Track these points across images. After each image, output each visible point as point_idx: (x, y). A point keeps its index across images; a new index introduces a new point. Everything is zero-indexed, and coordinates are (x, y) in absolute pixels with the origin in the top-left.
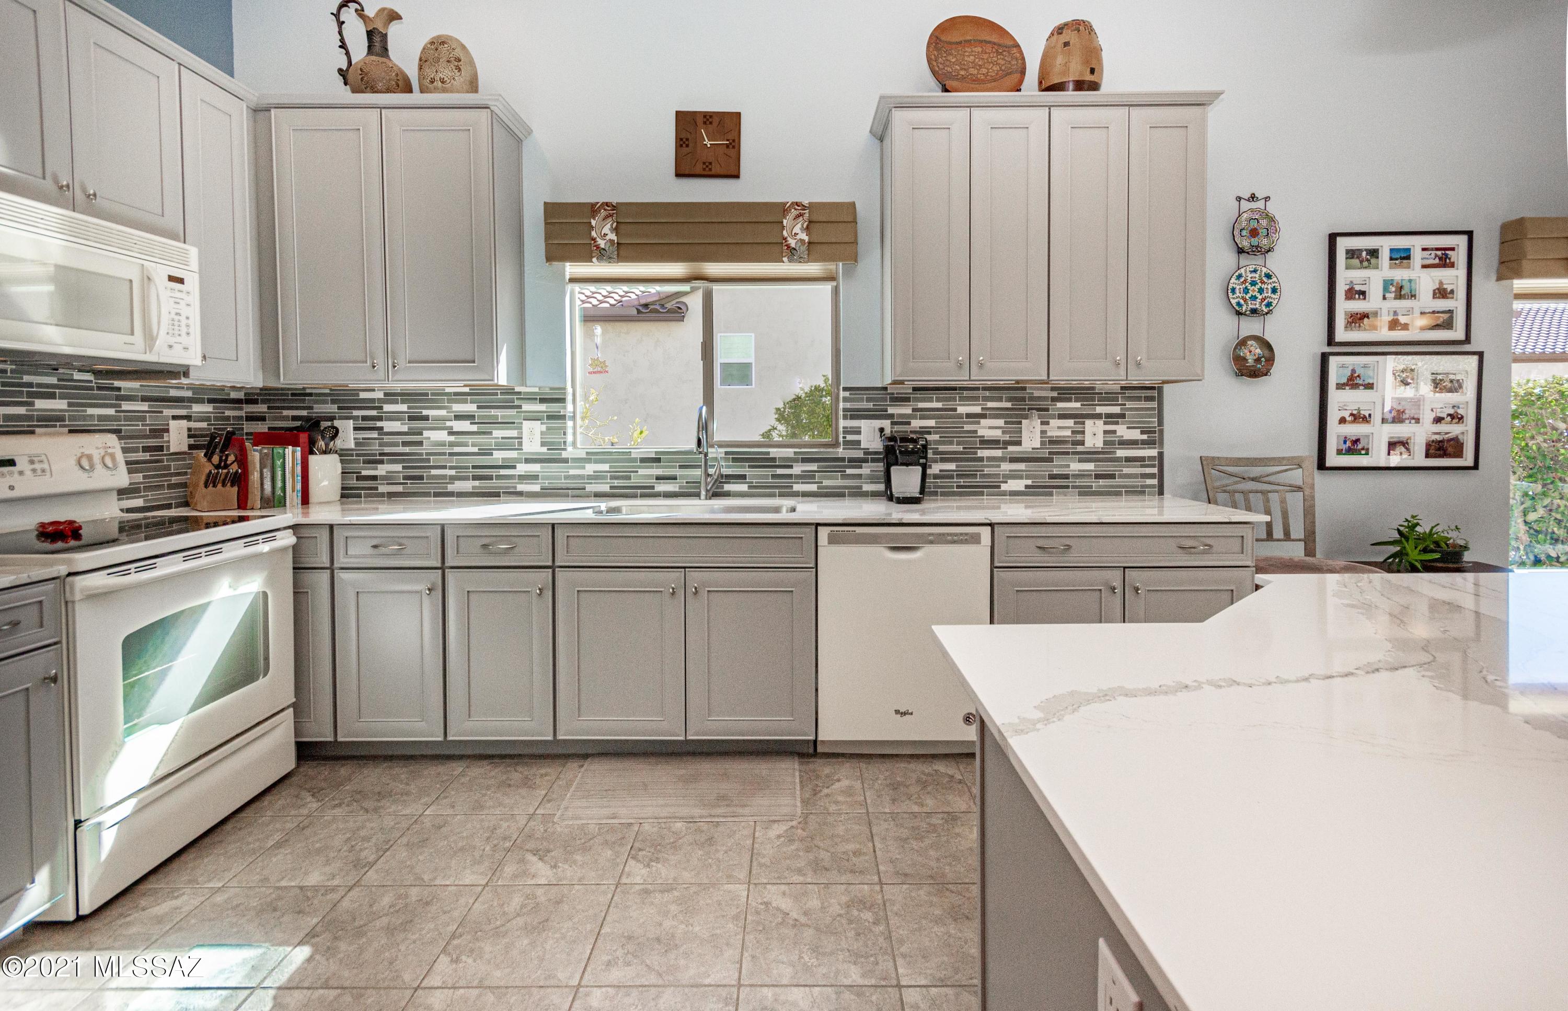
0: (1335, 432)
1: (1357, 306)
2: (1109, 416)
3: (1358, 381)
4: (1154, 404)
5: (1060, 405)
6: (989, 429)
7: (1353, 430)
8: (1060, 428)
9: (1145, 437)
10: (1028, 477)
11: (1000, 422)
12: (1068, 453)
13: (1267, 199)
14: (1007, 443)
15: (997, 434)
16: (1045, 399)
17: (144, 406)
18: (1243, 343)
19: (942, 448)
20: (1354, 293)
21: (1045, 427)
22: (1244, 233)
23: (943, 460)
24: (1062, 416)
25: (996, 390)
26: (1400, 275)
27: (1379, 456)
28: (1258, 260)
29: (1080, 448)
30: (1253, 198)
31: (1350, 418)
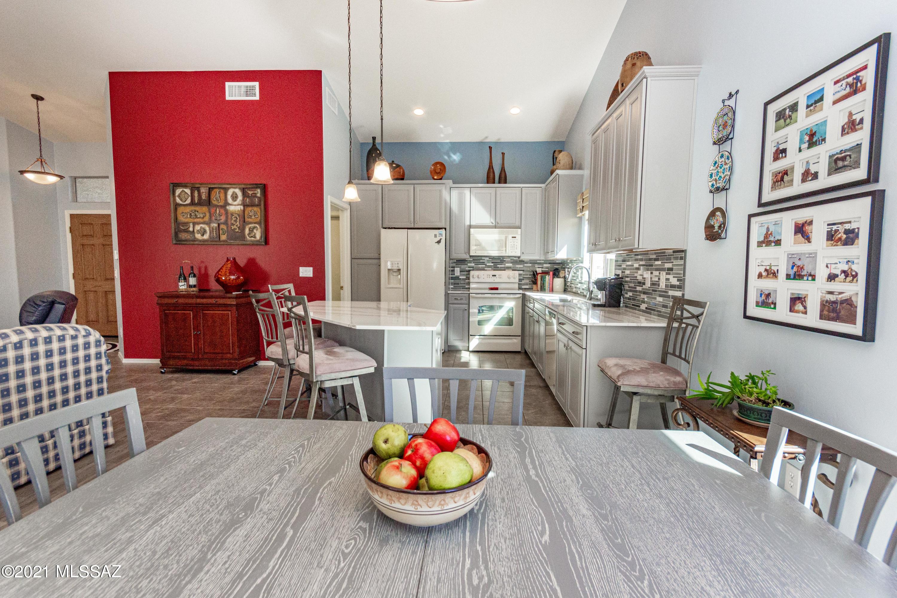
0: (754, 285)
1: (780, 165)
2: (667, 269)
3: (772, 239)
4: (683, 262)
5: (656, 263)
8: (655, 276)
9: (678, 284)
10: (646, 303)
12: (656, 291)
13: (737, 93)
16: (653, 259)
17: (530, 265)
18: (713, 214)
20: (779, 153)
21: (652, 276)
22: (720, 128)
24: (656, 270)
26: (813, 120)
29: (659, 288)
30: (730, 95)
31: (764, 274)
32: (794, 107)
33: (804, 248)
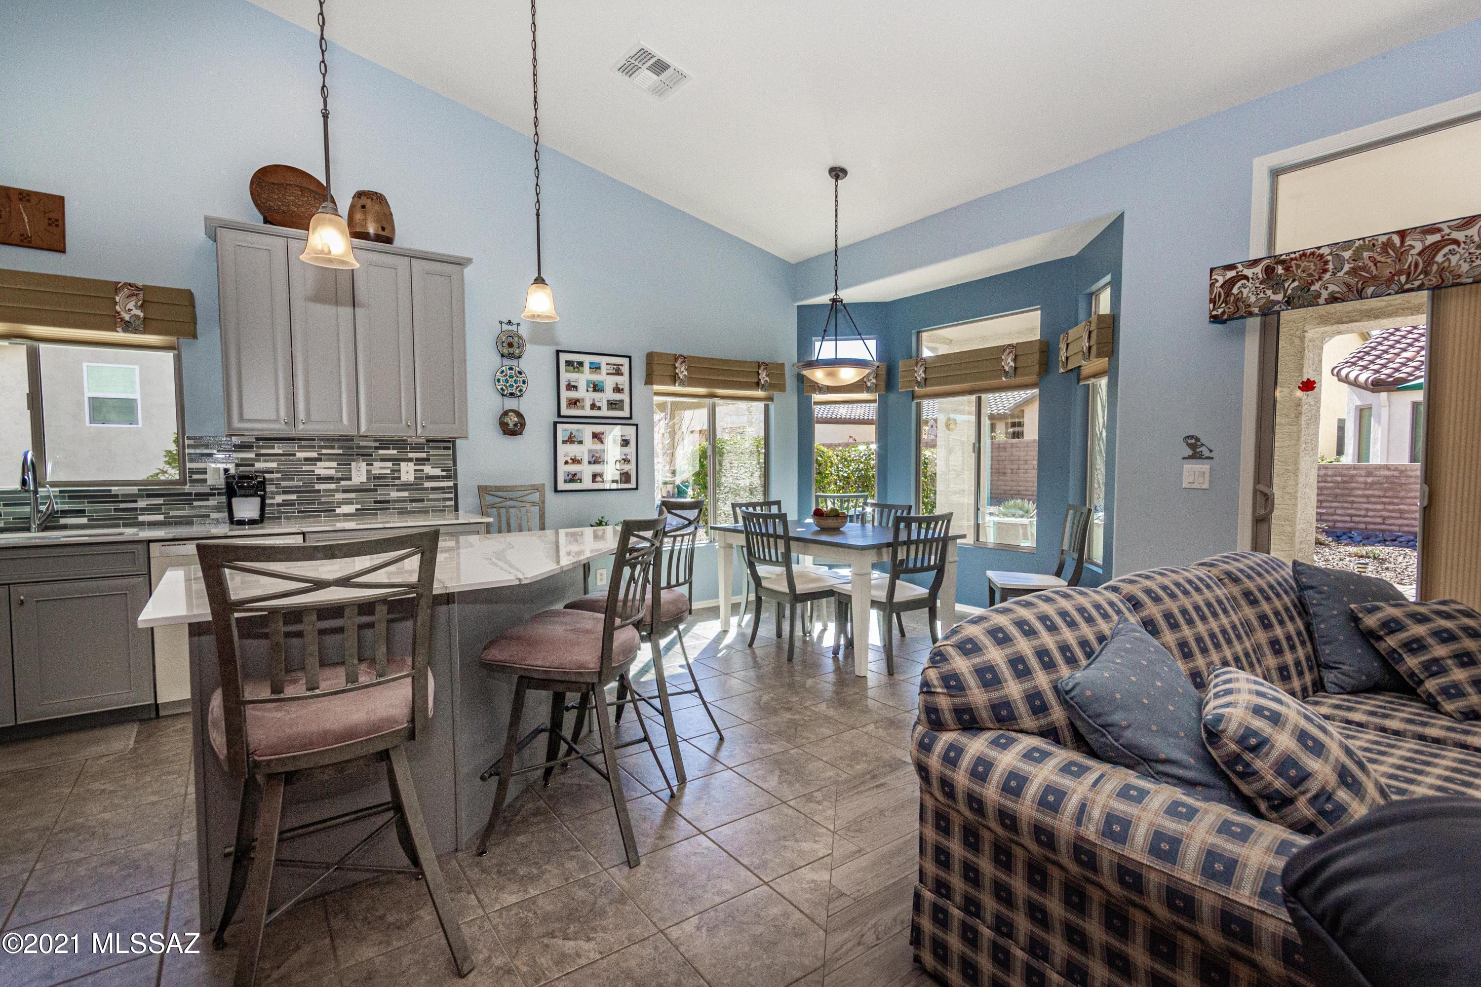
0: (562, 469)
1: (573, 394)
2: (417, 459)
3: (574, 439)
4: (450, 452)
5: (381, 452)
6: (324, 468)
7: (573, 468)
8: (380, 468)
9: (444, 473)
10: (357, 503)
11: (334, 464)
12: (388, 485)
13: (518, 324)
14: (339, 479)
15: (332, 472)
16: (370, 447)
18: (506, 413)
19: (283, 484)
20: (571, 387)
21: (370, 468)
22: (504, 344)
23: (284, 493)
24: (383, 460)
25: (330, 441)
26: (595, 377)
27: (587, 483)
28: (513, 363)
29: (397, 482)
30: (510, 323)
31: (570, 461)
32: (581, 364)
33: (598, 446)
